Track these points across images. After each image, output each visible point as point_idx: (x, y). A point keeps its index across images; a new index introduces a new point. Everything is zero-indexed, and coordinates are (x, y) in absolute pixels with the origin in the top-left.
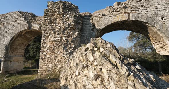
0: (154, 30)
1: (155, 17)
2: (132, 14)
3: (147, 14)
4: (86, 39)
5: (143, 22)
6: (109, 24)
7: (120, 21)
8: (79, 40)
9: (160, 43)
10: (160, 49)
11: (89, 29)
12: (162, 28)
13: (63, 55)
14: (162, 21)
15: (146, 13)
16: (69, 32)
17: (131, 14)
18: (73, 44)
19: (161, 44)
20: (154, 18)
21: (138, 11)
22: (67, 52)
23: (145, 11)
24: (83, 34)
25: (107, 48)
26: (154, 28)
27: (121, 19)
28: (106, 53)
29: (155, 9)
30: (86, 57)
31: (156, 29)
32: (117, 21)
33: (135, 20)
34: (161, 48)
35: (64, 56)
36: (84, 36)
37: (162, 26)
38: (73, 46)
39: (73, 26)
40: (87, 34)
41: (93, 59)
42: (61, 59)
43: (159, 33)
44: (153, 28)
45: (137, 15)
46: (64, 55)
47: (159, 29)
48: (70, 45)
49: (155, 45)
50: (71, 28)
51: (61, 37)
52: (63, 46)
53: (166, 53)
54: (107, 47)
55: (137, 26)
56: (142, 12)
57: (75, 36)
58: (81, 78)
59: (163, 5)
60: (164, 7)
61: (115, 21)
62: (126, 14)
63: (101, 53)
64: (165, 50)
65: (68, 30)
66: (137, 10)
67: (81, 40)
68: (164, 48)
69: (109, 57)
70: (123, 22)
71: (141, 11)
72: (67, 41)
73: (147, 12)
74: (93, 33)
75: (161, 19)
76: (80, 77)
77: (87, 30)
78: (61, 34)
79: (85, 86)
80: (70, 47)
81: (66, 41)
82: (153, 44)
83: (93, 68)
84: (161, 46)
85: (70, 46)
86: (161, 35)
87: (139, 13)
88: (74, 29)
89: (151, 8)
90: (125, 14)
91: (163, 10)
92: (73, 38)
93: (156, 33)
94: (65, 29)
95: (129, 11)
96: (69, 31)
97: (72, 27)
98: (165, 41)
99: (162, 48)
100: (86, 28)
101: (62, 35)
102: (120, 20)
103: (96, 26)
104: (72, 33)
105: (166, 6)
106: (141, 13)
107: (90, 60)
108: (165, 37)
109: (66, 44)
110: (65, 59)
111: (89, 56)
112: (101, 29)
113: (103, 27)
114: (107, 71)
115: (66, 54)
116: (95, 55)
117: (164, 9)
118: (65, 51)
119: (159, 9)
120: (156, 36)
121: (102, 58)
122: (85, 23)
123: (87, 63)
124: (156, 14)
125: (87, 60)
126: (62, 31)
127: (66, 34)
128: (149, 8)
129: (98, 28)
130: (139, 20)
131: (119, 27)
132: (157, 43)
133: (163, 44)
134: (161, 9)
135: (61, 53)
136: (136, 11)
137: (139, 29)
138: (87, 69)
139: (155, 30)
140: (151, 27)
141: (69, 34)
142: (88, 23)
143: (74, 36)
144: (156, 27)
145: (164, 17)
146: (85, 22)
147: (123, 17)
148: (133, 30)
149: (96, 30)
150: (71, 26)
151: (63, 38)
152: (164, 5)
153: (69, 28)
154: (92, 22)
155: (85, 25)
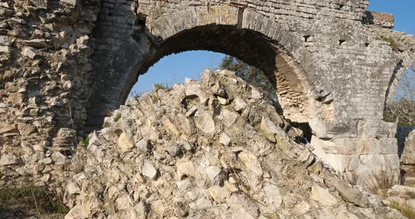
0: (288, 63)
1: (293, 31)
2: (248, 12)
3: (280, 21)
4: (114, 64)
5: (269, 38)
6: (189, 26)
7: (219, 25)
8: (88, 67)
9: (294, 95)
10: (293, 109)
11: (124, 30)
12: (305, 60)
13: (24, 116)
14: (306, 44)
15: (277, 16)
16: (50, 31)
17: (246, 12)
18: (65, 79)
19: (296, 98)
20: (291, 33)
21: (261, 8)
22: (43, 107)
23: (276, 11)
24: (103, 47)
25: (252, 101)
26: (290, 57)
27: (221, 18)
28: (253, 112)
29: (294, 13)
30: (191, 124)
31: (292, 62)
32: (209, 23)
33: (253, 31)
34: (294, 105)
35: (27, 122)
36: (105, 53)
37: (304, 54)
38: (69, 84)
39: (68, 11)
40: (115, 48)
41: (214, 128)
42: (16, 130)
43: (297, 71)
44: (287, 58)
45: (259, 18)
46: (29, 116)
47: (299, 61)
48: (55, 79)
49: (283, 98)
50: (58, 14)
51: (13, 45)
52: (21, 81)
53: (302, 117)
54: (252, 96)
55: (252, 48)
56: (269, 12)
57: (76, 48)
58: (166, 184)
59: (310, 6)
60: (311, 11)
61: (206, 23)
62: (235, 10)
63: (240, 112)
64: (301, 112)
65: (48, 22)
66: (260, 5)
67: (93, 65)
68: (300, 106)
69: (259, 122)
70: (224, 30)
71: (267, 9)
72: (44, 64)
73: (280, 14)
74: (136, 48)
75: (304, 39)
76: (160, 181)
77: (117, 35)
78: (14, 33)
79: (182, 205)
80: (56, 89)
81: (35, 62)
82: (278, 96)
83: (217, 152)
84: (295, 101)
85: (53, 84)
86: (300, 77)
87: (264, 13)
88: (70, 23)
89: (288, 7)
90: (231, 8)
91: (310, 18)
92: (67, 56)
93: (290, 70)
94: (34, 15)
95: (242, 3)
96: (50, 26)
97: (65, 14)
98: (305, 91)
99: (296, 106)
100: (113, 26)
101: (17, 37)
102: (217, 22)
103: (148, 26)
104: (62, 34)
105: (315, 10)
106: (267, 14)
107: (204, 130)
108: (306, 83)
109: (38, 74)
110: (36, 130)
111: (202, 119)
112: (164, 38)
113: (169, 32)
114: (258, 157)
115: (39, 114)
116: (219, 117)
117: (311, 16)
118: (32, 100)
119: (302, 14)
120: (289, 76)
121: (244, 126)
122: (110, 8)
123: (194, 139)
124: (295, 25)
125: (195, 132)
126: (20, 21)
127: (38, 36)
128: (283, 6)
129: (155, 32)
130: (262, 31)
131: (209, 42)
132: (287, 95)
133: (299, 97)
134: (306, 16)
135: (12, 109)
136: (258, 7)
137: (257, 55)
138: (190, 156)
139: (290, 63)
140: (284, 54)
141: (51, 37)
142: (122, 10)
143: (72, 47)
144: (294, 56)
145: (309, 36)
146: (112, 6)
147: (227, 16)
148: (241, 55)
149: (147, 41)
150: (62, 7)
151: (20, 50)
152: (313, 7)
153: (53, 16)
154: (136, 9)
155: (110, 14)
